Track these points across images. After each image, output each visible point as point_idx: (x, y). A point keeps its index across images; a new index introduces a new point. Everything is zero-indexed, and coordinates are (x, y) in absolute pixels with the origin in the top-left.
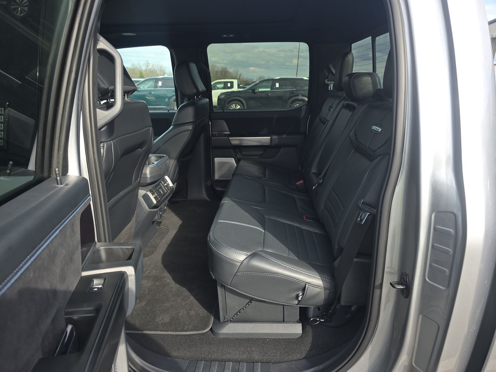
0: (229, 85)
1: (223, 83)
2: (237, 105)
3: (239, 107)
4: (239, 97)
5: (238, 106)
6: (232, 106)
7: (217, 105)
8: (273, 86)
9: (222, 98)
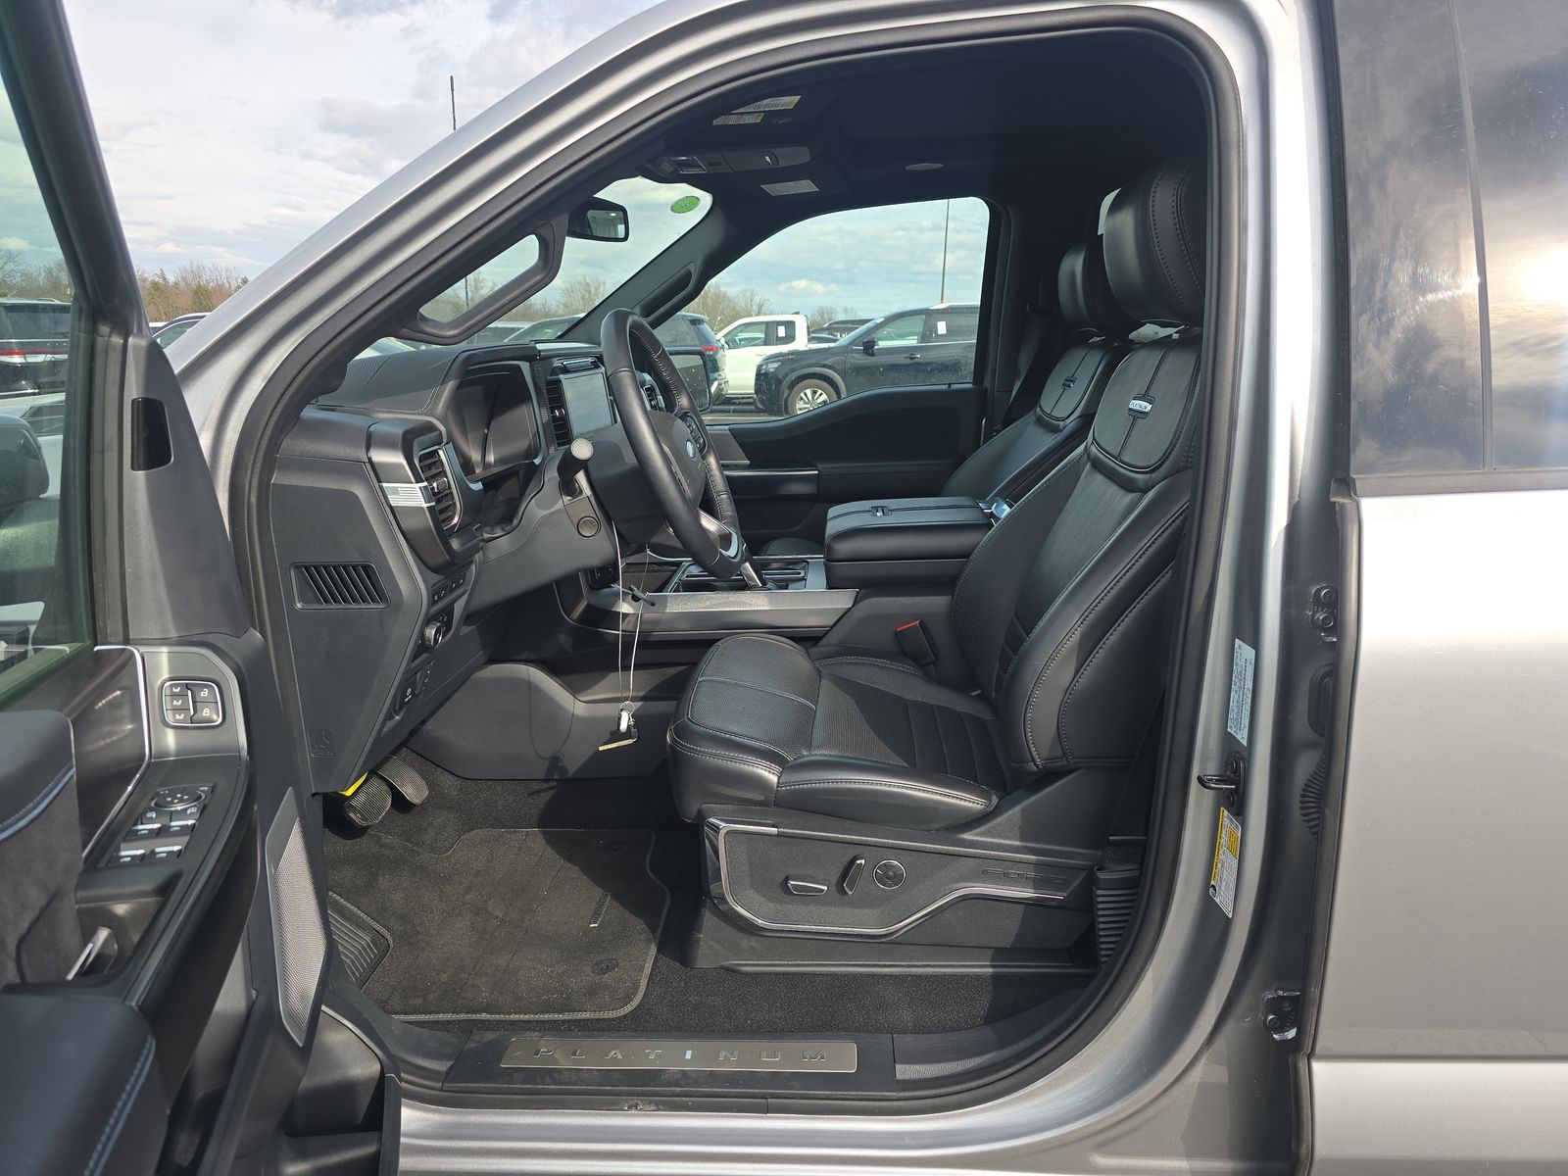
0: (781, 332)
1: (764, 326)
2: (820, 392)
3: (824, 397)
4: (824, 366)
5: (821, 394)
6: (802, 395)
7: (756, 392)
8: (929, 333)
9: (772, 370)
